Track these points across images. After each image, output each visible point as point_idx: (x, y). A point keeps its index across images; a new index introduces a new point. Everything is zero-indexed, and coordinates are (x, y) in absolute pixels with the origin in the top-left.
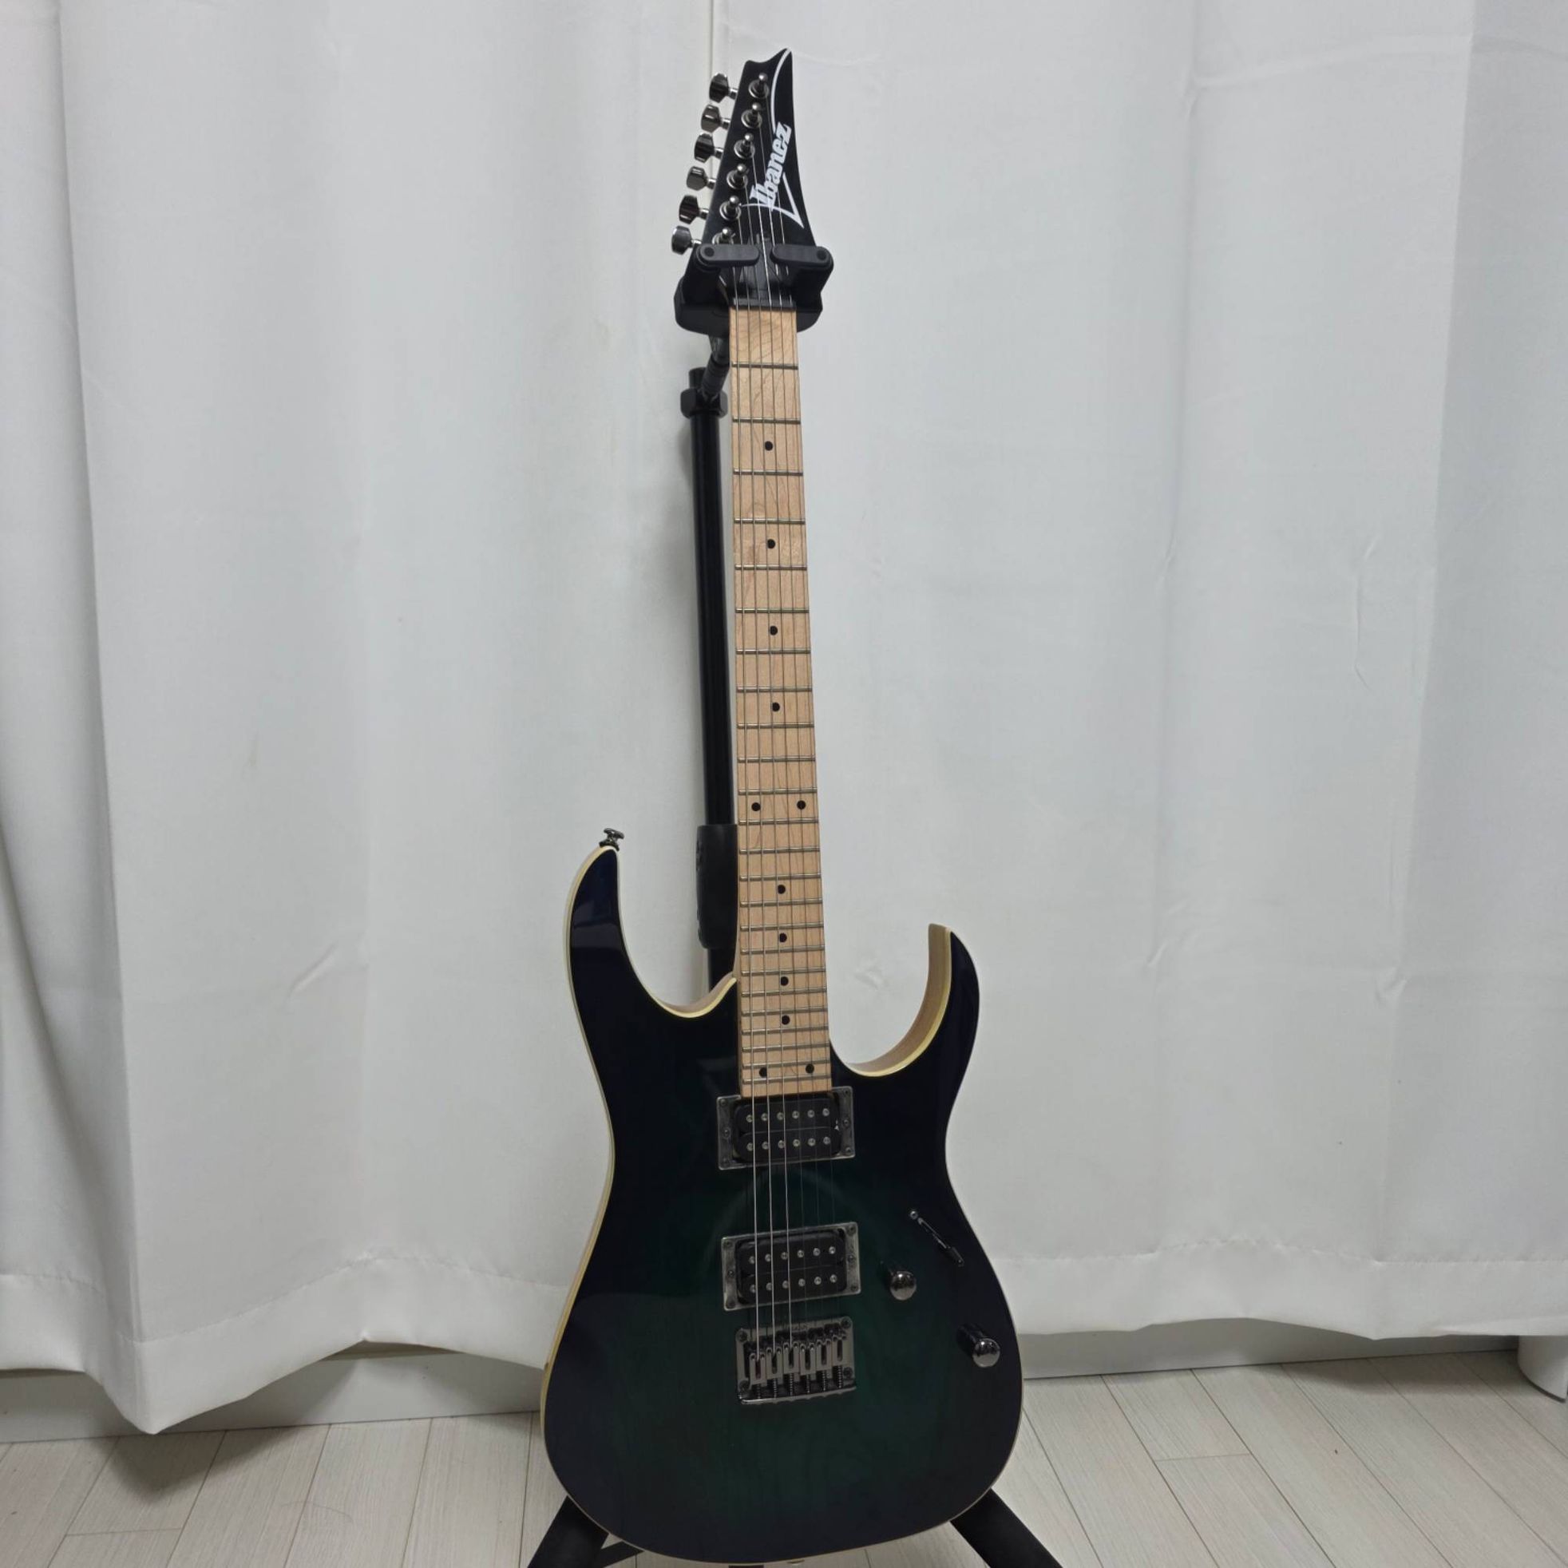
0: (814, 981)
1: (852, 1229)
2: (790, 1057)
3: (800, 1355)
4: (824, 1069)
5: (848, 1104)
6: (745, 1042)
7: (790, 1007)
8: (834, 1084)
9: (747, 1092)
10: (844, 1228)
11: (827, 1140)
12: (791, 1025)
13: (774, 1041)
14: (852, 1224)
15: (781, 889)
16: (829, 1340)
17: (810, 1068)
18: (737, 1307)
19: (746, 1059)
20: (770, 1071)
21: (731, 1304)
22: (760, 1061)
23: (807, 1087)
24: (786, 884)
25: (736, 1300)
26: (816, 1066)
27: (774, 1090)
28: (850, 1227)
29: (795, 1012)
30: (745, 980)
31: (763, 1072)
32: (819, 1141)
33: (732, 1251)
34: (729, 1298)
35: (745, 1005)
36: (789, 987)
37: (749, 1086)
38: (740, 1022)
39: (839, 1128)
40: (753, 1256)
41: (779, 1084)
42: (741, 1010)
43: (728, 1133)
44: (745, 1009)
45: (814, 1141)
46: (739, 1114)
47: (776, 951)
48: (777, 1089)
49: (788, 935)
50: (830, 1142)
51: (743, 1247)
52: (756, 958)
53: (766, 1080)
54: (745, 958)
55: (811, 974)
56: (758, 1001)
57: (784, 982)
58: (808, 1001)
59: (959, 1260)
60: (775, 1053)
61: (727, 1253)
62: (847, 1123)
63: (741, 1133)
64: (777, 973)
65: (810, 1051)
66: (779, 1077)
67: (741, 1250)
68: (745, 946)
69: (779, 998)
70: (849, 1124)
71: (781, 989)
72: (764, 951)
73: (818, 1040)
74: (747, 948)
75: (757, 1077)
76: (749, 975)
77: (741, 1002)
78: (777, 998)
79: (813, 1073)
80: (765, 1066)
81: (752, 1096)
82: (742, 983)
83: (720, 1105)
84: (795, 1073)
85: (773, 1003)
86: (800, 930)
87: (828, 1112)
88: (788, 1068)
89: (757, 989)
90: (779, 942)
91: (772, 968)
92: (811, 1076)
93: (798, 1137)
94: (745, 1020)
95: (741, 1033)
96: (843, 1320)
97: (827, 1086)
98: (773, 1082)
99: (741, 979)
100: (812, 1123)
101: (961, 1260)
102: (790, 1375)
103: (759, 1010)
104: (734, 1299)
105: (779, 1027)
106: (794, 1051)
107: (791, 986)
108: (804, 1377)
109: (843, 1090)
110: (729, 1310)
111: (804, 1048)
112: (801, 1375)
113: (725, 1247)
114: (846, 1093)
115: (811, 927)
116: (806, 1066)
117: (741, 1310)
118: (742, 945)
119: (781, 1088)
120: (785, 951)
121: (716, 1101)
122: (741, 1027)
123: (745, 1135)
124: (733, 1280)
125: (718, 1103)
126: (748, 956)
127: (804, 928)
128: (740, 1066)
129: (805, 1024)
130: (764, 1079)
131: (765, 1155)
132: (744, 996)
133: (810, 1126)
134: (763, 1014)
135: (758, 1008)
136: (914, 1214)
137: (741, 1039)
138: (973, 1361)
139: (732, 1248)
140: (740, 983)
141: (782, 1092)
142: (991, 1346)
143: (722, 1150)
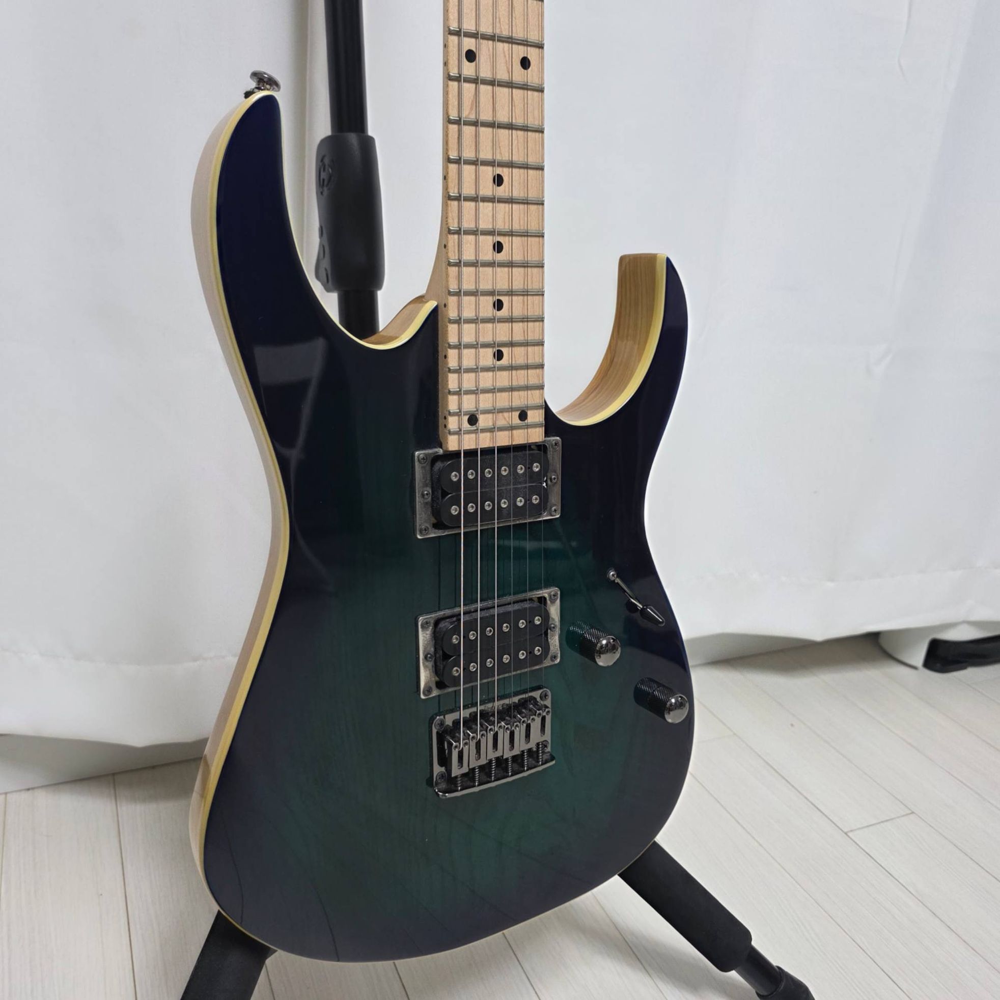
0: (531, 306)
1: (554, 595)
2: (503, 400)
3: (504, 737)
4: (536, 416)
5: (555, 458)
6: (452, 382)
7: (504, 338)
8: (547, 434)
9: (452, 444)
10: (546, 596)
11: (535, 500)
12: (504, 361)
13: (486, 380)
14: (554, 590)
15: (499, 180)
16: (534, 717)
17: (523, 416)
18: (435, 693)
19: (452, 403)
20: (481, 418)
21: (428, 690)
22: (469, 403)
23: (520, 437)
24: (505, 172)
25: (434, 687)
26: (530, 413)
27: (485, 441)
28: (552, 593)
29: (512, 344)
30: (452, 300)
31: (473, 420)
32: (528, 500)
33: (429, 632)
34: (426, 684)
35: (452, 334)
36: (504, 312)
37: (455, 437)
38: (445, 357)
39: (547, 485)
40: (457, 635)
41: (492, 433)
42: (447, 340)
43: (427, 494)
44: (453, 339)
45: (523, 500)
46: (441, 471)
47: (491, 264)
48: (488, 441)
49: (505, 243)
50: (538, 501)
51: (442, 625)
52: (468, 271)
53: (476, 428)
54: (453, 271)
55: (529, 297)
56: (468, 329)
57: (499, 305)
58: (524, 332)
59: (659, 619)
60: (487, 395)
61: (425, 635)
62: (554, 478)
63: (445, 494)
64: (492, 293)
65: (525, 394)
66: (490, 424)
67: (440, 628)
68: (453, 255)
69: (493, 326)
70: (556, 479)
71: (495, 315)
72: (477, 262)
73: (533, 381)
74: (457, 258)
75: (466, 425)
76: (458, 294)
77: (447, 331)
78: (490, 325)
79: (526, 421)
80: (475, 411)
81: (460, 449)
82: (449, 305)
83: (419, 460)
84: (508, 419)
85: (486, 332)
86: (519, 238)
87: (537, 467)
88: (501, 414)
89: (468, 313)
90: (494, 253)
91: (485, 286)
92: (524, 424)
93: (506, 496)
94: (452, 354)
95: (447, 370)
96: (542, 692)
97: (539, 437)
98: (483, 431)
99: (447, 299)
100: (521, 480)
101: (661, 619)
102: (494, 759)
103: (469, 341)
104: (431, 685)
105: (491, 363)
106: (507, 393)
107: (507, 311)
108: (507, 759)
109: (553, 440)
110: (426, 697)
111: (519, 390)
112: (504, 758)
113: (423, 627)
114: (556, 444)
115: (531, 236)
116: (519, 412)
117: (439, 696)
118: (449, 254)
119: (493, 439)
120: (502, 265)
121: (413, 456)
122: (447, 363)
123: (450, 495)
124: (430, 664)
125: (416, 458)
126: (457, 268)
127: (524, 236)
128: (445, 412)
129: (520, 361)
130: (474, 428)
131: (470, 518)
132: (452, 321)
133: (520, 483)
134: (474, 346)
135: (468, 338)
136: (613, 575)
137: (447, 377)
138: (664, 718)
139: (431, 628)
140: (445, 305)
141: (493, 444)
142: (680, 701)
143: (420, 515)
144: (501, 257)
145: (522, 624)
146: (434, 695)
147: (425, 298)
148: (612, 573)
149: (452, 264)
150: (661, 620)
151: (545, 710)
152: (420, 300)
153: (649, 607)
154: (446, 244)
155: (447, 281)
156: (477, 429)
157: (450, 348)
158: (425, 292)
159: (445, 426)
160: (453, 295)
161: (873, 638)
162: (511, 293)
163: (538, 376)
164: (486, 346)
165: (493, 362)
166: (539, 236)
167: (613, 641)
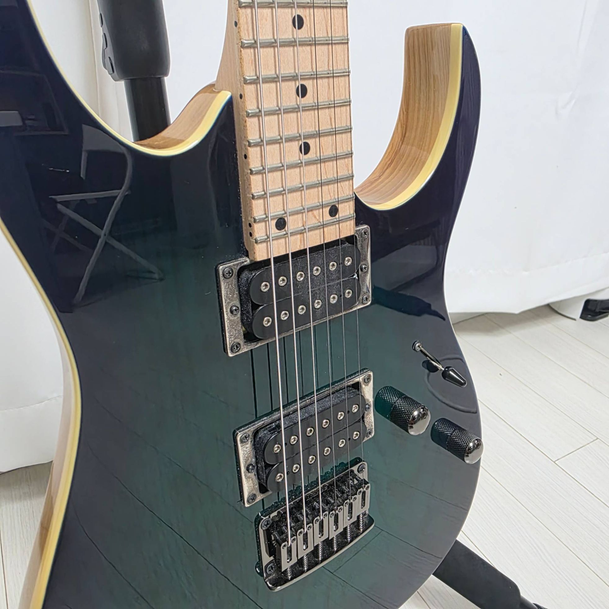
0: (337, 89)
1: (367, 379)
2: (312, 197)
3: (329, 522)
4: (346, 210)
5: (365, 247)
6: (256, 185)
7: (310, 129)
8: (357, 224)
9: (260, 253)
10: (360, 380)
11: (348, 294)
12: (312, 155)
13: (293, 178)
14: (368, 373)
16: (355, 496)
17: (334, 211)
18: (260, 497)
19: (257, 208)
20: (290, 220)
21: (253, 497)
22: (275, 206)
23: (331, 234)
25: (258, 493)
26: (340, 207)
27: (296, 244)
28: (366, 377)
29: (319, 135)
30: (249, 90)
31: (281, 224)
32: (341, 296)
33: (249, 445)
34: (249, 493)
35: (251, 130)
36: (309, 100)
37: (263, 246)
38: (246, 157)
39: (358, 276)
40: (279, 444)
41: (302, 235)
42: (246, 137)
43: (236, 310)
44: (253, 136)
45: (336, 297)
46: (249, 283)
47: (292, 44)
48: (299, 243)
49: (306, 17)
50: (350, 295)
51: (261, 434)
52: (266, 54)
53: (285, 233)
54: (248, 54)
55: (335, 79)
56: (270, 121)
57: (303, 91)
58: (331, 119)
59: (462, 381)
60: (294, 194)
61: (245, 449)
62: (365, 268)
63: (255, 307)
64: (294, 78)
65: (334, 187)
66: (300, 226)
67: (260, 438)
68: (247, 34)
69: (297, 116)
70: (367, 269)
71: (298, 103)
72: (276, 42)
73: (343, 173)
74: (251, 37)
75: (274, 232)
76: (255, 82)
77: (245, 126)
78: (294, 115)
79: (337, 216)
80: (283, 214)
81: (270, 257)
82: (246, 95)
83: (223, 275)
84: (318, 218)
85: (289, 124)
86: (321, 10)
87: (348, 261)
88: (310, 213)
89: (269, 104)
90: (294, 29)
91: (287, 70)
92: (335, 220)
93: (319, 297)
94: (253, 153)
95: (249, 171)
96: (359, 467)
97: (350, 230)
98: (292, 234)
99: (243, 89)
100: (334, 276)
101: (463, 380)
102: (320, 543)
103: (272, 136)
104: (254, 492)
105: (298, 158)
106: (316, 189)
107: (311, 97)
108: (332, 539)
109: (362, 229)
110: (251, 505)
111: (328, 185)
112: (330, 539)
113: (242, 442)
114: (365, 233)
115: (334, 7)
116: (329, 208)
117: (263, 500)
118: (241, 32)
119: (303, 241)
120: (303, 44)
121: (217, 271)
122: (248, 164)
123: (261, 308)
124: (252, 475)
125: (221, 273)
126: (252, 50)
127: (326, 7)
128: (249, 218)
129: (328, 152)
130: (283, 232)
131: (285, 326)
132: (250, 115)
133: (333, 280)
134: (278, 141)
135: (271, 133)
136: (419, 346)
137: (249, 180)
138: (464, 460)
139: (250, 441)
140: (241, 97)
141: (304, 246)
142: (477, 443)
143: (230, 332)
144: (303, 34)
145: (341, 416)
146: (258, 500)
147: (216, 86)
148: (417, 345)
149: (246, 45)
150: (463, 382)
151: (365, 486)
152: (211, 89)
153: (450, 368)
154: (237, 21)
155: (242, 67)
156: (287, 234)
157: (249, 146)
158: (215, 79)
159: (251, 235)
160: (250, 83)
161: (549, 307)
162: (315, 77)
163: (347, 166)
164: (290, 139)
165: (299, 156)
166: (342, 7)
167: (423, 411)
